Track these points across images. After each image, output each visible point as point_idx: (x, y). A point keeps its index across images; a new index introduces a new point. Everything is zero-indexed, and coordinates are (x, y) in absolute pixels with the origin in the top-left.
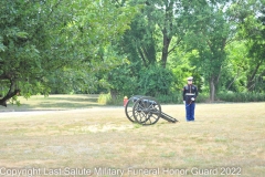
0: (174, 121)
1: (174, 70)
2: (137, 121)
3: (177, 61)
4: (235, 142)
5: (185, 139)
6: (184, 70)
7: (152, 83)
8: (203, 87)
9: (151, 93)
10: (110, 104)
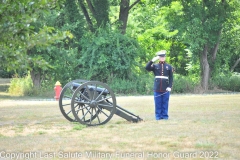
0: (136, 120)
1: (140, 37)
2: (78, 120)
3: (146, 22)
4: (225, 149)
5: (151, 144)
6: (158, 37)
7: (103, 59)
8: (190, 67)
9: (100, 76)
10: (29, 94)
